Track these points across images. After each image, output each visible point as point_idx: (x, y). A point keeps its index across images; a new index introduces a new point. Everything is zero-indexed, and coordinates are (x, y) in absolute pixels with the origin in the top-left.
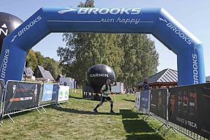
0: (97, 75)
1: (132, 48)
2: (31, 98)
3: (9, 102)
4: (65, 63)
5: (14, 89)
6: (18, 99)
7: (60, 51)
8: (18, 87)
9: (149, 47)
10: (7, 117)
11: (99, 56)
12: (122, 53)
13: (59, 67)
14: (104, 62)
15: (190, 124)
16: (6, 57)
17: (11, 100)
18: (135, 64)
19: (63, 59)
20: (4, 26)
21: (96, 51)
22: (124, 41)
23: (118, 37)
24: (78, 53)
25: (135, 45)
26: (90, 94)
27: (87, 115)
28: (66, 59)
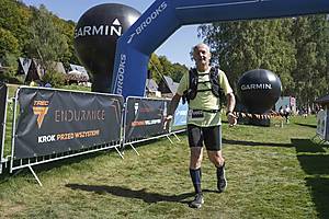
0: (253, 86)
2: (159, 121)
3: (131, 127)
5: (136, 108)
6: (141, 123)
8: (141, 106)
10: (128, 147)
11: (254, 57)
14: (264, 66)
16: (122, 65)
17: (133, 124)
18: (315, 67)
20: (116, 22)
21: (250, 49)
23: (285, 24)
24: (221, 54)
25: (316, 36)
26: (243, 115)
27: (241, 146)
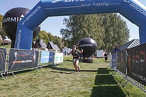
0: (84, 45)
1: (110, 26)
2: (31, 61)
3: (12, 64)
4: (66, 39)
6: (19, 62)
7: (62, 31)
9: (122, 25)
11: (87, 33)
12: (103, 30)
13: (62, 41)
14: (91, 37)
15: (141, 77)
16: (20, 35)
17: (14, 62)
18: (113, 38)
19: (64, 36)
20: (22, 16)
21: (85, 30)
22: (105, 22)
23: (100, 19)
24: (73, 32)
25: (113, 25)
28: (66, 36)
